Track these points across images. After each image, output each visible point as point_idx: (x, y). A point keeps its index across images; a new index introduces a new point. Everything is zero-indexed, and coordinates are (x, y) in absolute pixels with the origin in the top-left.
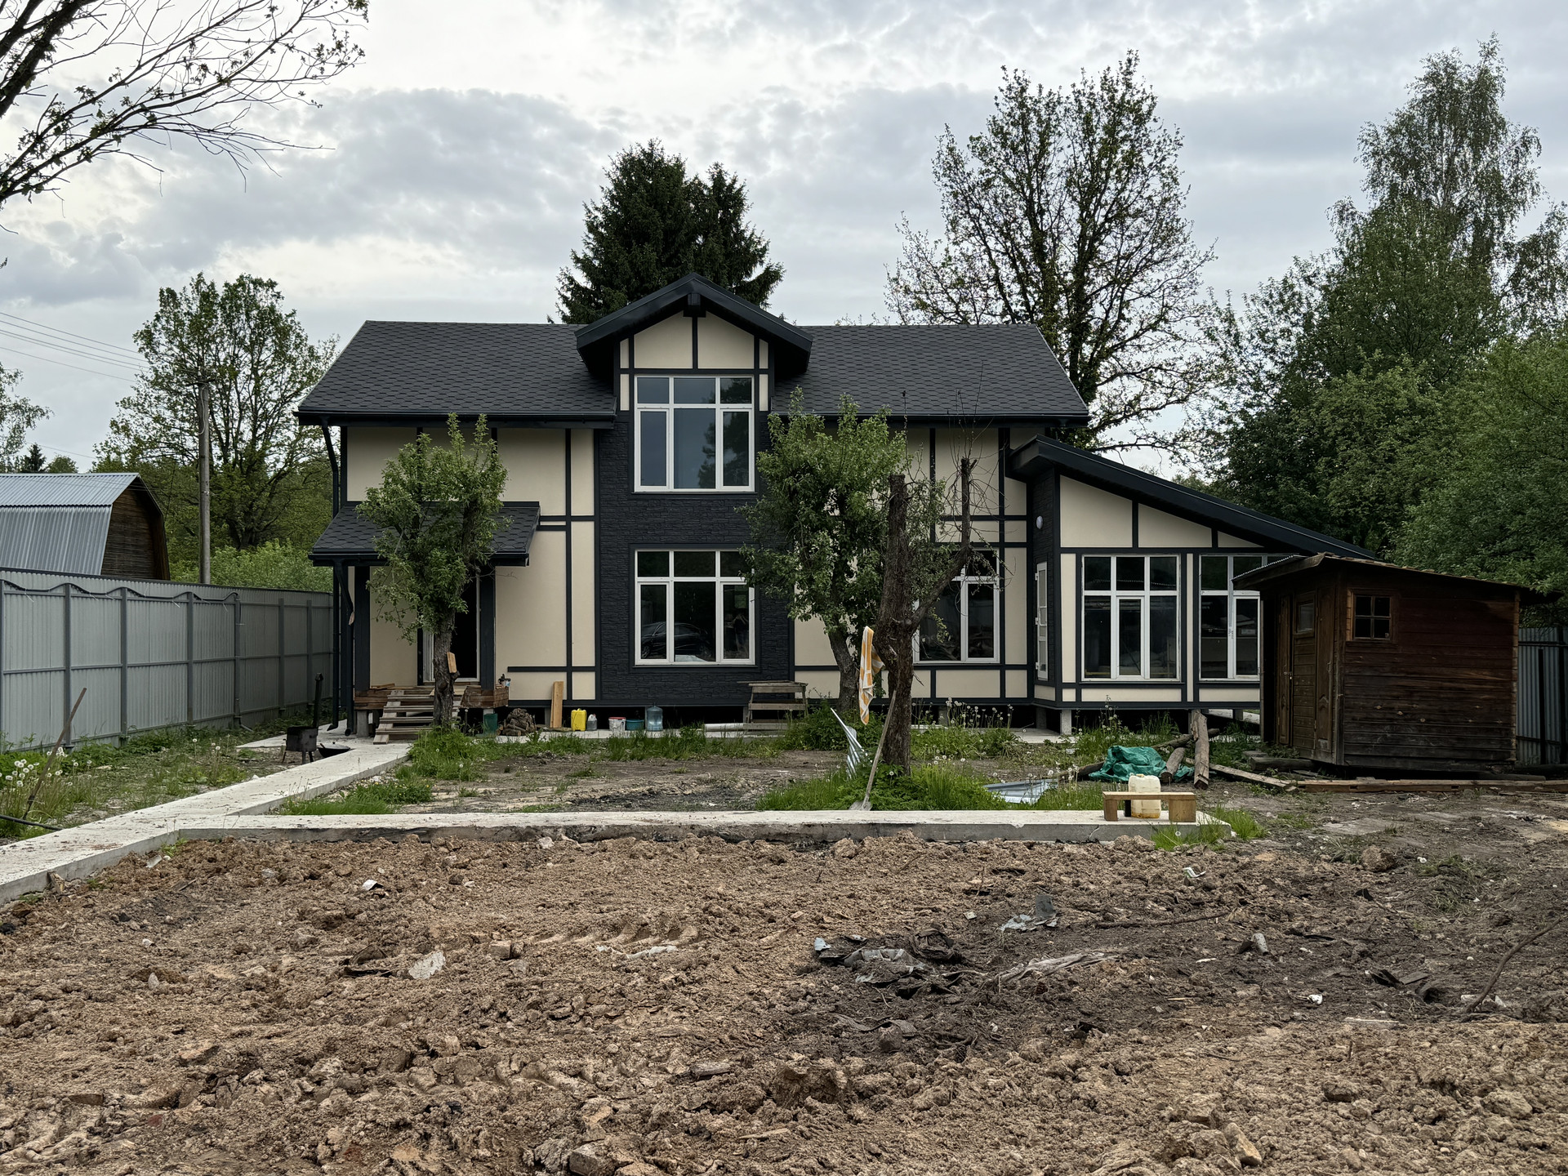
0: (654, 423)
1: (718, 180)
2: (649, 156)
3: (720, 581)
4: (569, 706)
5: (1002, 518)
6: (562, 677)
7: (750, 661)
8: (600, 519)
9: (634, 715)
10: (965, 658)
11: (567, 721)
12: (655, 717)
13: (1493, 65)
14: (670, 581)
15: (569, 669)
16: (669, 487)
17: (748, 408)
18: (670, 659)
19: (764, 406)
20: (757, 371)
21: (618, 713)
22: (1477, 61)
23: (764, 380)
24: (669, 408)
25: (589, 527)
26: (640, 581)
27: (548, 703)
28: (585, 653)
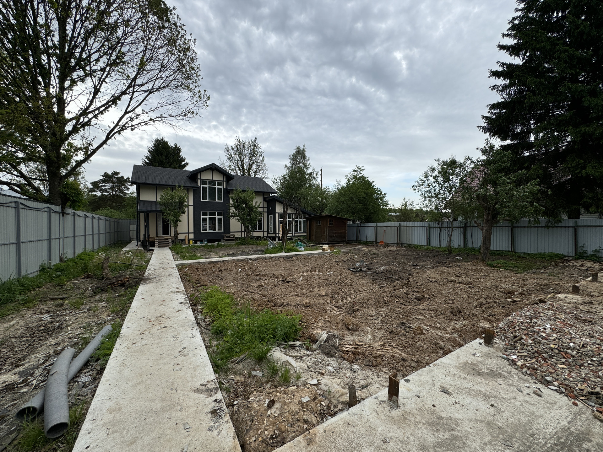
0: (204, 189)
1: (176, 146)
2: (162, 140)
3: (217, 217)
4: (189, 240)
5: (263, 208)
6: (187, 234)
7: (223, 231)
8: (194, 205)
9: (201, 241)
10: (258, 230)
11: (189, 243)
12: (206, 241)
13: (305, 148)
14: (208, 217)
15: (188, 233)
16: (208, 200)
17: (222, 187)
18: (208, 231)
19: (225, 187)
20: (223, 181)
21: (199, 241)
22: (303, 147)
23: (225, 182)
24: (208, 186)
25: (192, 207)
26: (202, 217)
27: (185, 240)
28: (191, 230)
